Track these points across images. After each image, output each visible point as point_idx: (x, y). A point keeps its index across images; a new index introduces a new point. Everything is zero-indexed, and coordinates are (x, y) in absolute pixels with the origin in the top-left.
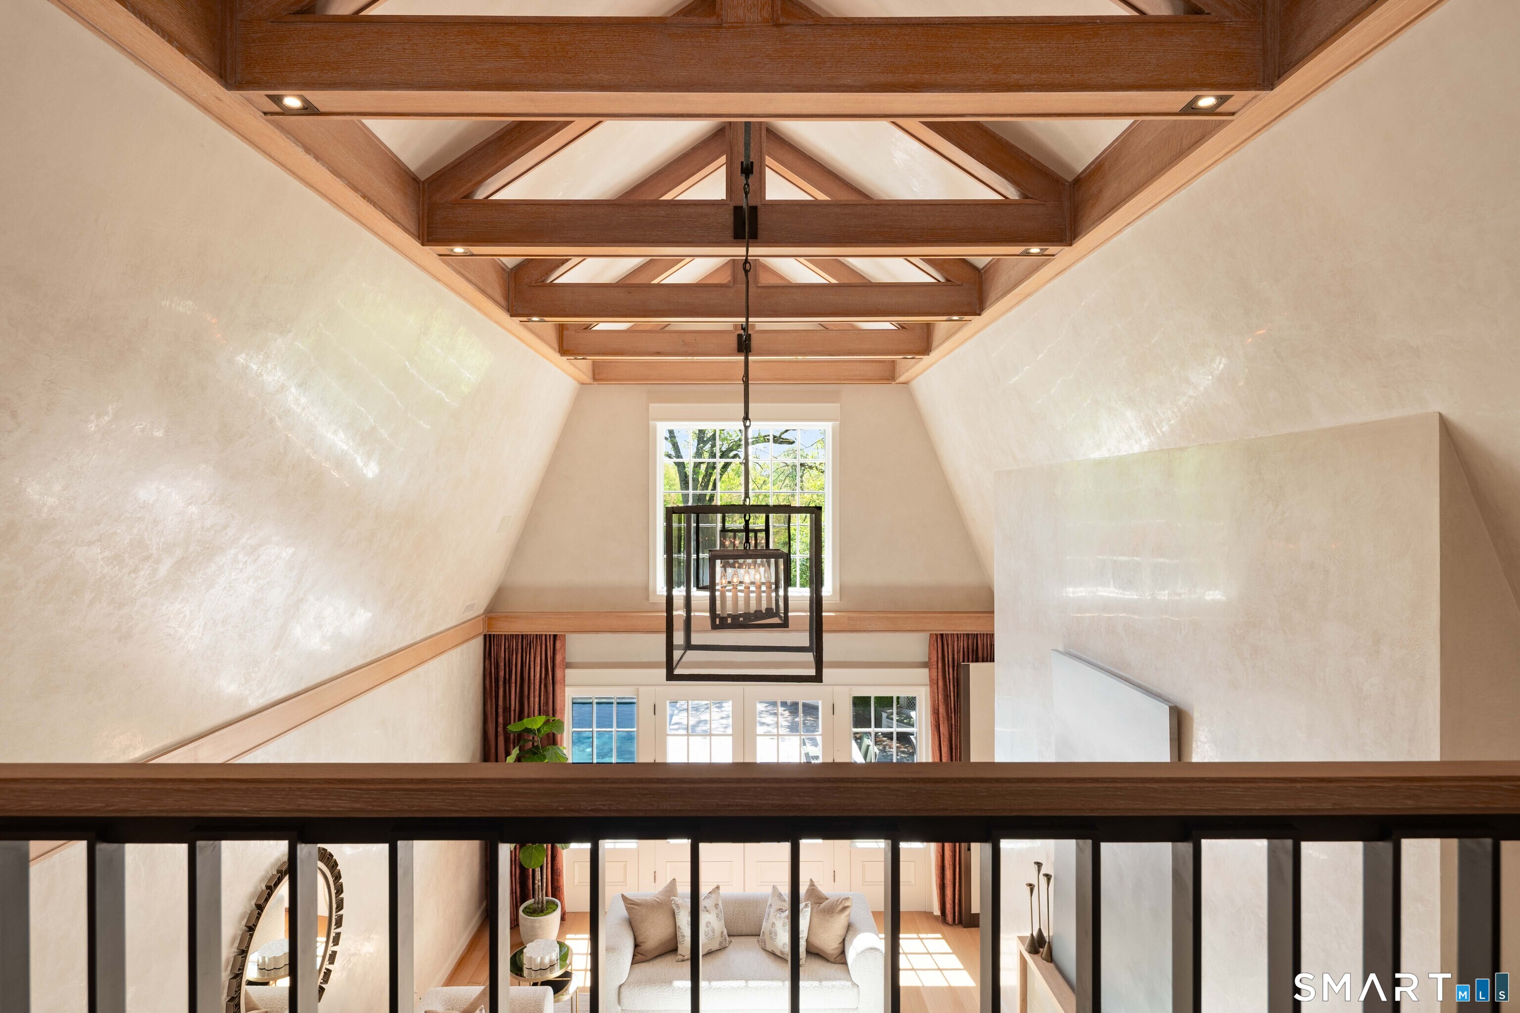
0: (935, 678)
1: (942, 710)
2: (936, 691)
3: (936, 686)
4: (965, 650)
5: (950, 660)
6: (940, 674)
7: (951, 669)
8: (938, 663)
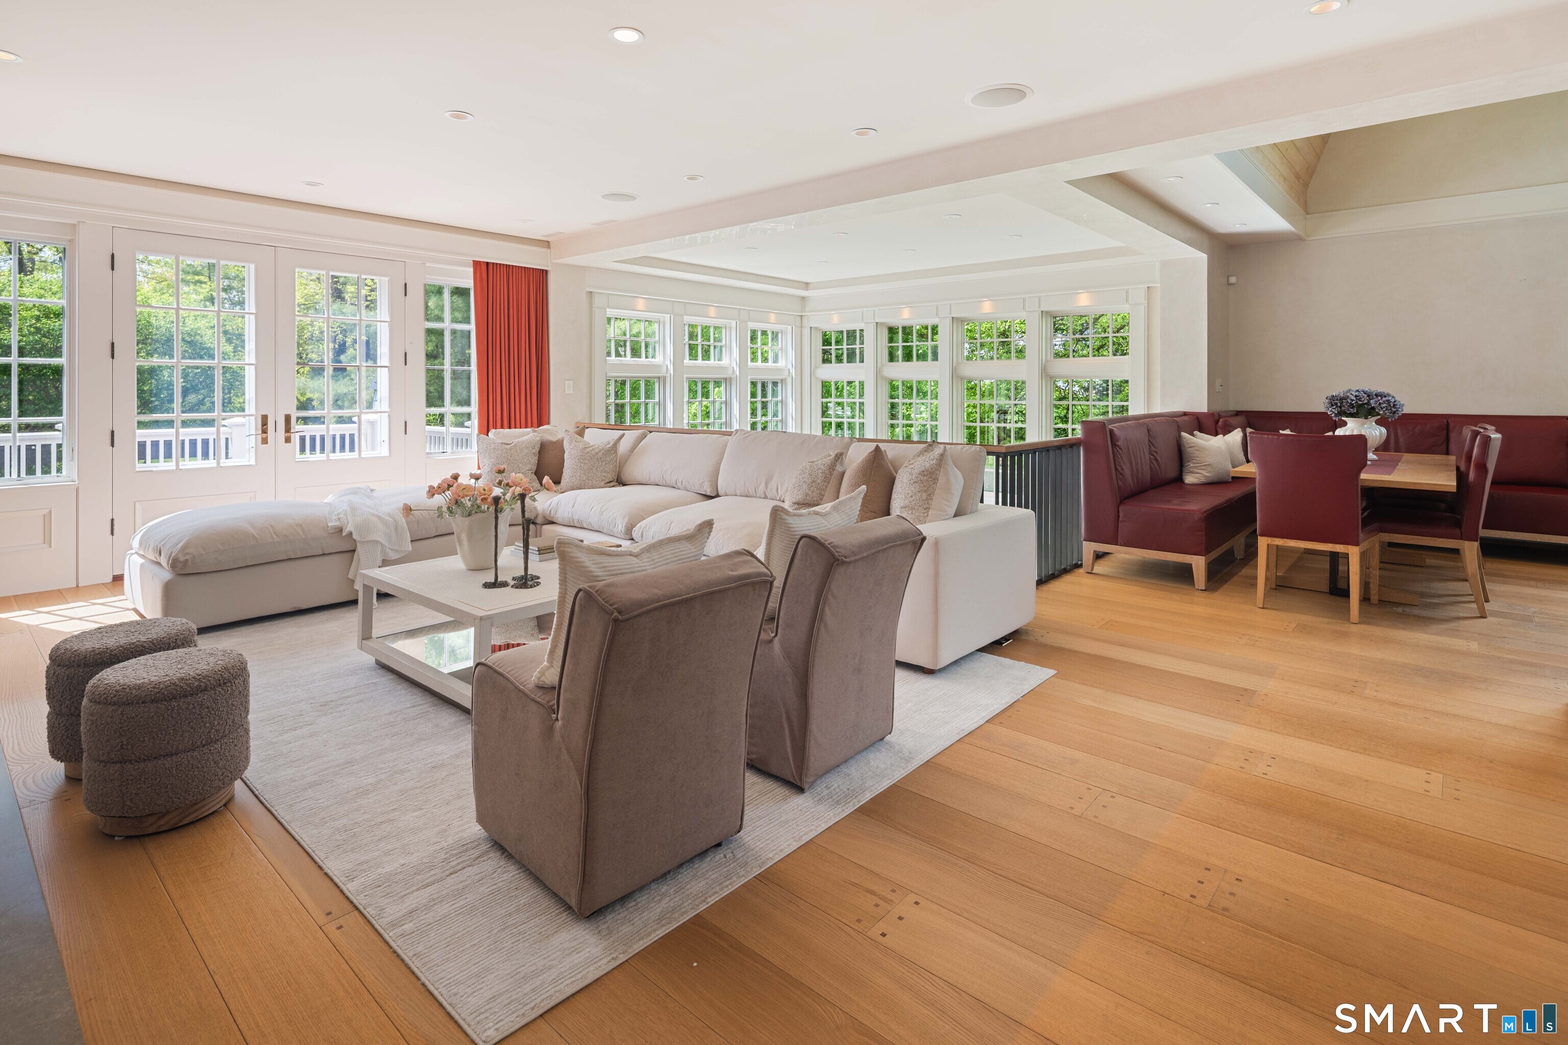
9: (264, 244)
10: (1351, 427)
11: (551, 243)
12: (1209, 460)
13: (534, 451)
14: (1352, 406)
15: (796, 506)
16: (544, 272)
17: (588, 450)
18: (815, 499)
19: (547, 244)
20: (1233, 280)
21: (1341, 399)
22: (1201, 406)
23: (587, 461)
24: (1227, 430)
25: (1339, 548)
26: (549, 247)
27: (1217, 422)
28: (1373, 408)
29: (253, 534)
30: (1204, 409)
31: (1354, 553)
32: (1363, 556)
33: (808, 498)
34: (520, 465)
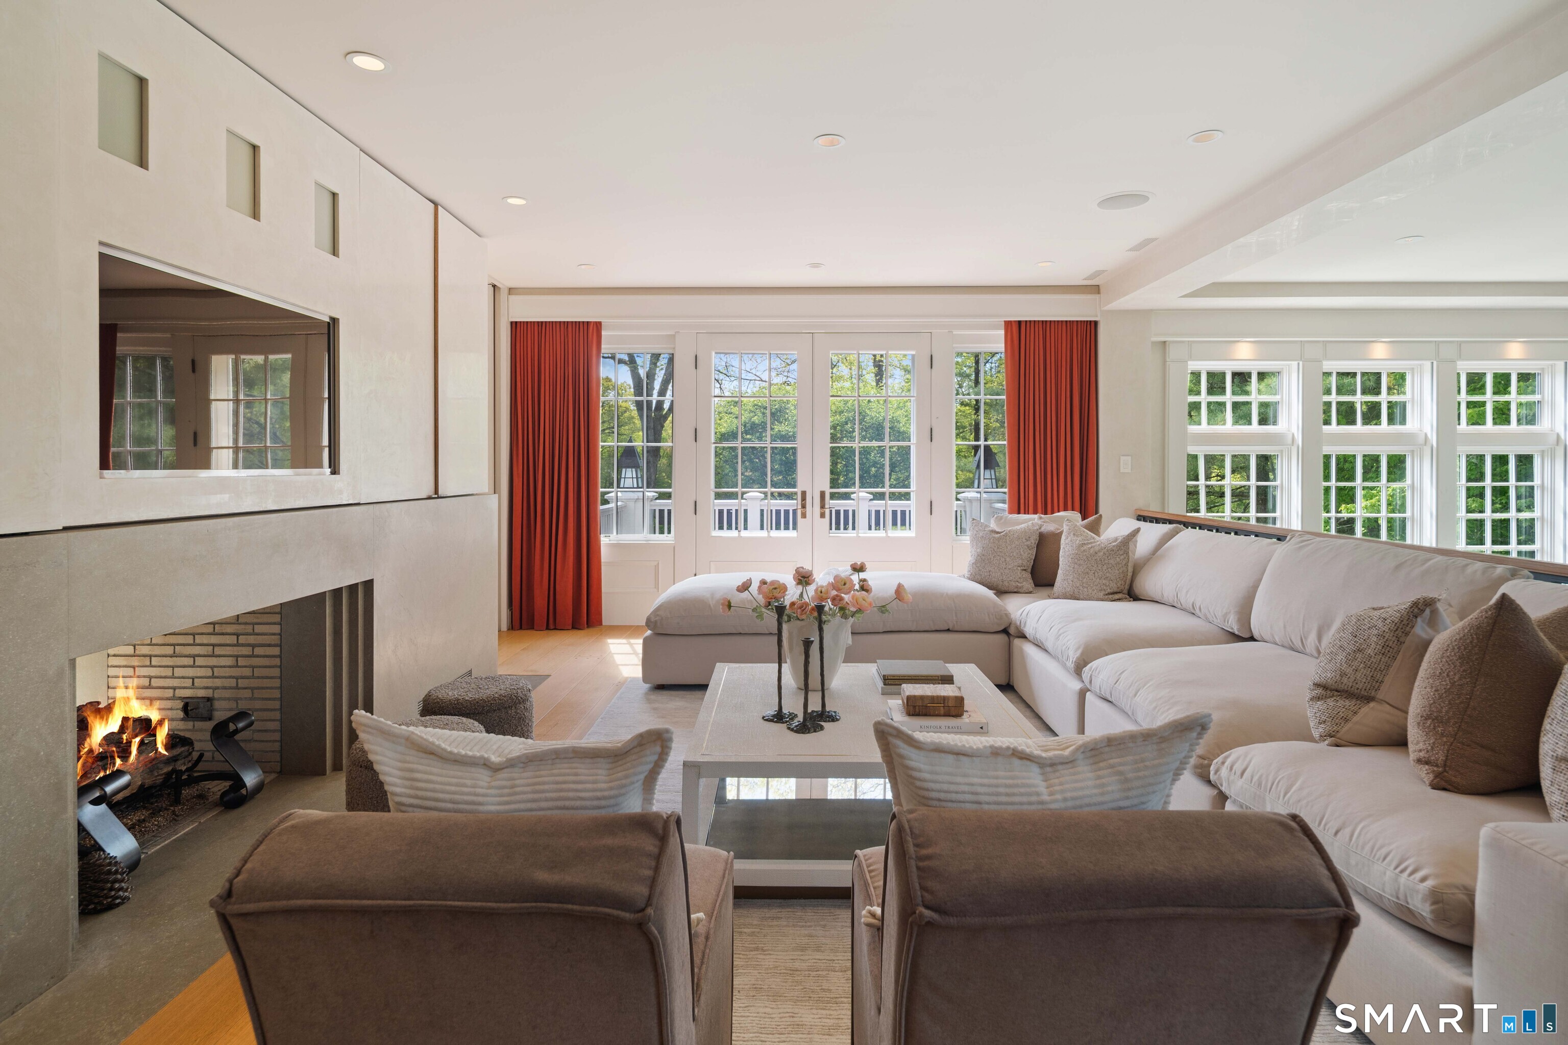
9: (803, 332)
11: (1101, 287)
13: (1029, 543)
15: (1319, 691)
16: (1093, 324)
17: (1085, 547)
18: (1360, 686)
19: (1096, 289)
23: (1082, 562)
26: (1099, 293)
29: (710, 606)
33: (1345, 680)
34: (1008, 559)
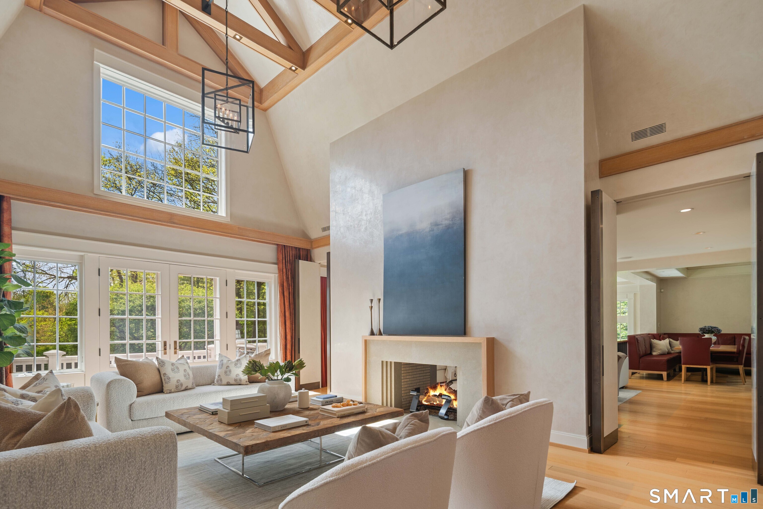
0: (282, 268)
1: (285, 284)
2: (282, 275)
3: (282, 272)
4: (295, 255)
5: (289, 259)
6: (284, 266)
7: (289, 264)
8: (283, 260)
10: (707, 336)
12: (661, 347)
14: (707, 331)
20: (662, 290)
21: (704, 329)
22: (654, 331)
24: (664, 339)
25: (705, 367)
27: (660, 336)
28: (713, 331)
30: (656, 333)
31: (709, 368)
32: (712, 369)
